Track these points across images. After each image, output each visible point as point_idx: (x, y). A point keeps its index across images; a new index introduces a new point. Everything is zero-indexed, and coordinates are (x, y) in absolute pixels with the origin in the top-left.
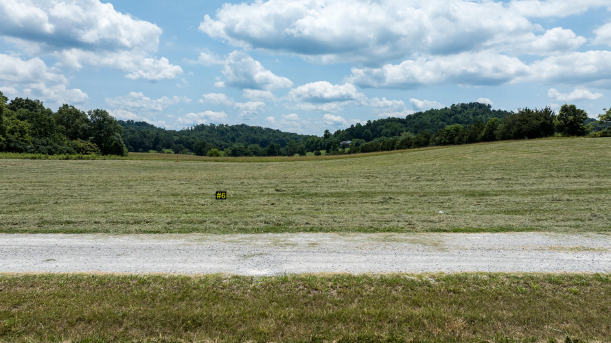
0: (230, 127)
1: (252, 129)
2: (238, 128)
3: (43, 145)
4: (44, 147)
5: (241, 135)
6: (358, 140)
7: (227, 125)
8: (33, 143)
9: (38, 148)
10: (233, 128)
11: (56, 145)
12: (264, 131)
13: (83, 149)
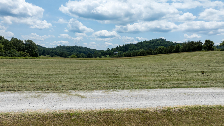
0: (71, 47)
1: (79, 47)
2: (74, 47)
3: (9, 53)
4: (9, 54)
5: (75, 50)
6: (121, 52)
7: (70, 46)
8: (5, 52)
9: (7, 54)
10: (72, 47)
11: (14, 53)
12: (84, 48)
13: (24, 55)
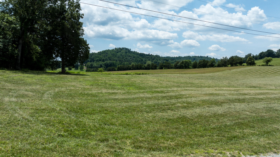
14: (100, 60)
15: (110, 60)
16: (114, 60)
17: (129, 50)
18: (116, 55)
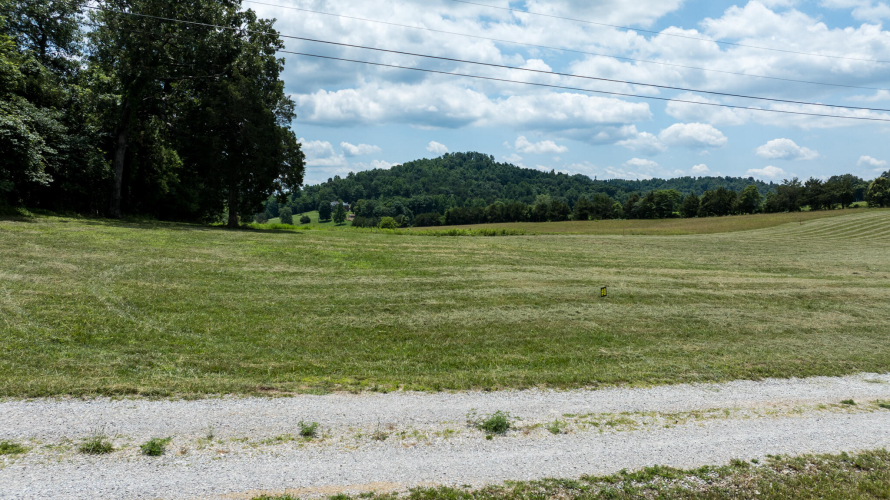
14: (397, 193)
15: (427, 190)
16: (440, 193)
17: (487, 158)
18: (446, 177)
